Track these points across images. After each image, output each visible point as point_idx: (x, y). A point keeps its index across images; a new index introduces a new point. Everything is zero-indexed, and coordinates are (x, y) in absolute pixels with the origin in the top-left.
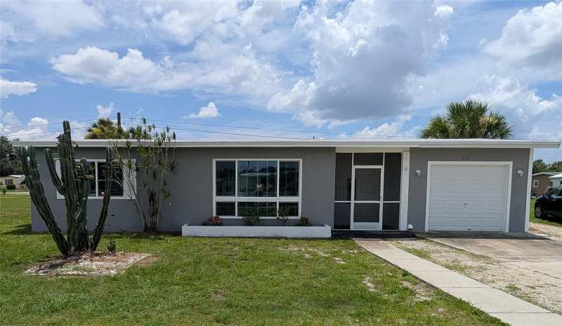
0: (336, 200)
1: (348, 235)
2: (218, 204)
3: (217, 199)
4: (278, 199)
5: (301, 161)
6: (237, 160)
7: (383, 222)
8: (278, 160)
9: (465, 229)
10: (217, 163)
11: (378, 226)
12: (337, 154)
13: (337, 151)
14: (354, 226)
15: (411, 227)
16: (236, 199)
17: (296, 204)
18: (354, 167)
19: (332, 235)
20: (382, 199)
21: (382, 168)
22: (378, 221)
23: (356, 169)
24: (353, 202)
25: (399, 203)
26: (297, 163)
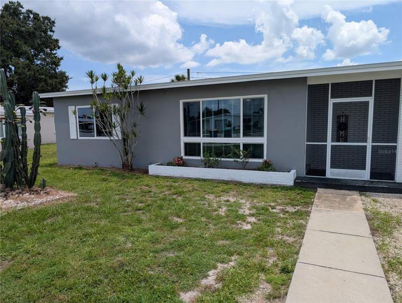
0: (308, 141)
2: (186, 144)
3: (185, 140)
4: (242, 140)
5: (266, 97)
6: (201, 100)
7: (372, 169)
8: (241, 98)
10: (184, 103)
11: (364, 175)
14: (331, 173)
16: (201, 140)
17: (261, 146)
18: (331, 101)
20: (370, 140)
21: (371, 100)
22: (364, 169)
23: (334, 104)
24: (329, 144)
25: (396, 146)
26: (262, 99)
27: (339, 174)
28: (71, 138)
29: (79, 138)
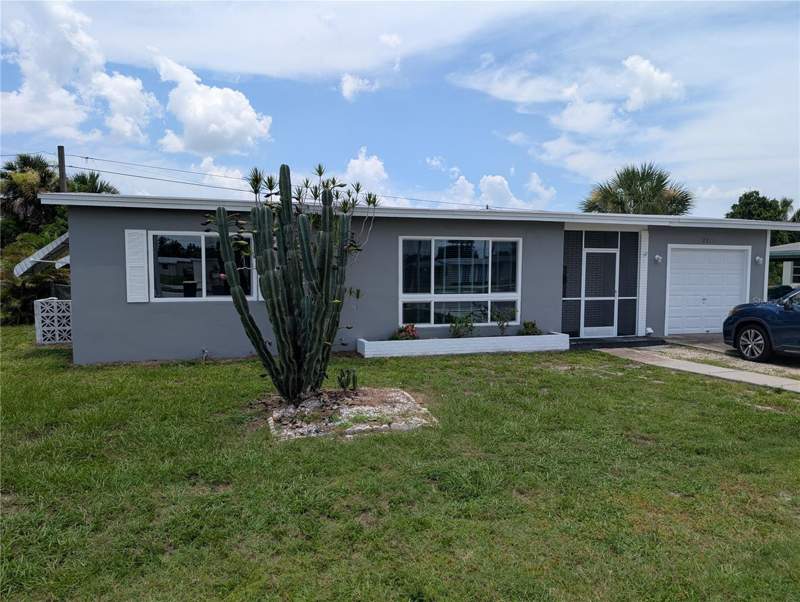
0: (564, 296)
1: (589, 344)
2: (406, 306)
3: (406, 298)
5: (520, 241)
6: (433, 239)
7: (618, 325)
8: (491, 240)
9: (703, 330)
10: (404, 241)
11: (611, 331)
12: (566, 231)
13: (566, 229)
14: (584, 332)
15: (650, 330)
16: (433, 298)
17: (513, 304)
18: (585, 251)
19: (571, 346)
20: (617, 294)
21: (617, 251)
22: (613, 325)
23: (587, 254)
24: (583, 299)
25: (635, 300)
26: (515, 244)
27: (592, 333)
28: (129, 301)
29: (154, 300)
